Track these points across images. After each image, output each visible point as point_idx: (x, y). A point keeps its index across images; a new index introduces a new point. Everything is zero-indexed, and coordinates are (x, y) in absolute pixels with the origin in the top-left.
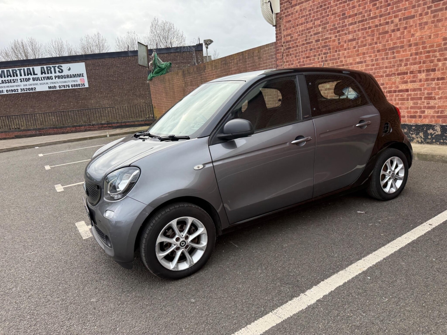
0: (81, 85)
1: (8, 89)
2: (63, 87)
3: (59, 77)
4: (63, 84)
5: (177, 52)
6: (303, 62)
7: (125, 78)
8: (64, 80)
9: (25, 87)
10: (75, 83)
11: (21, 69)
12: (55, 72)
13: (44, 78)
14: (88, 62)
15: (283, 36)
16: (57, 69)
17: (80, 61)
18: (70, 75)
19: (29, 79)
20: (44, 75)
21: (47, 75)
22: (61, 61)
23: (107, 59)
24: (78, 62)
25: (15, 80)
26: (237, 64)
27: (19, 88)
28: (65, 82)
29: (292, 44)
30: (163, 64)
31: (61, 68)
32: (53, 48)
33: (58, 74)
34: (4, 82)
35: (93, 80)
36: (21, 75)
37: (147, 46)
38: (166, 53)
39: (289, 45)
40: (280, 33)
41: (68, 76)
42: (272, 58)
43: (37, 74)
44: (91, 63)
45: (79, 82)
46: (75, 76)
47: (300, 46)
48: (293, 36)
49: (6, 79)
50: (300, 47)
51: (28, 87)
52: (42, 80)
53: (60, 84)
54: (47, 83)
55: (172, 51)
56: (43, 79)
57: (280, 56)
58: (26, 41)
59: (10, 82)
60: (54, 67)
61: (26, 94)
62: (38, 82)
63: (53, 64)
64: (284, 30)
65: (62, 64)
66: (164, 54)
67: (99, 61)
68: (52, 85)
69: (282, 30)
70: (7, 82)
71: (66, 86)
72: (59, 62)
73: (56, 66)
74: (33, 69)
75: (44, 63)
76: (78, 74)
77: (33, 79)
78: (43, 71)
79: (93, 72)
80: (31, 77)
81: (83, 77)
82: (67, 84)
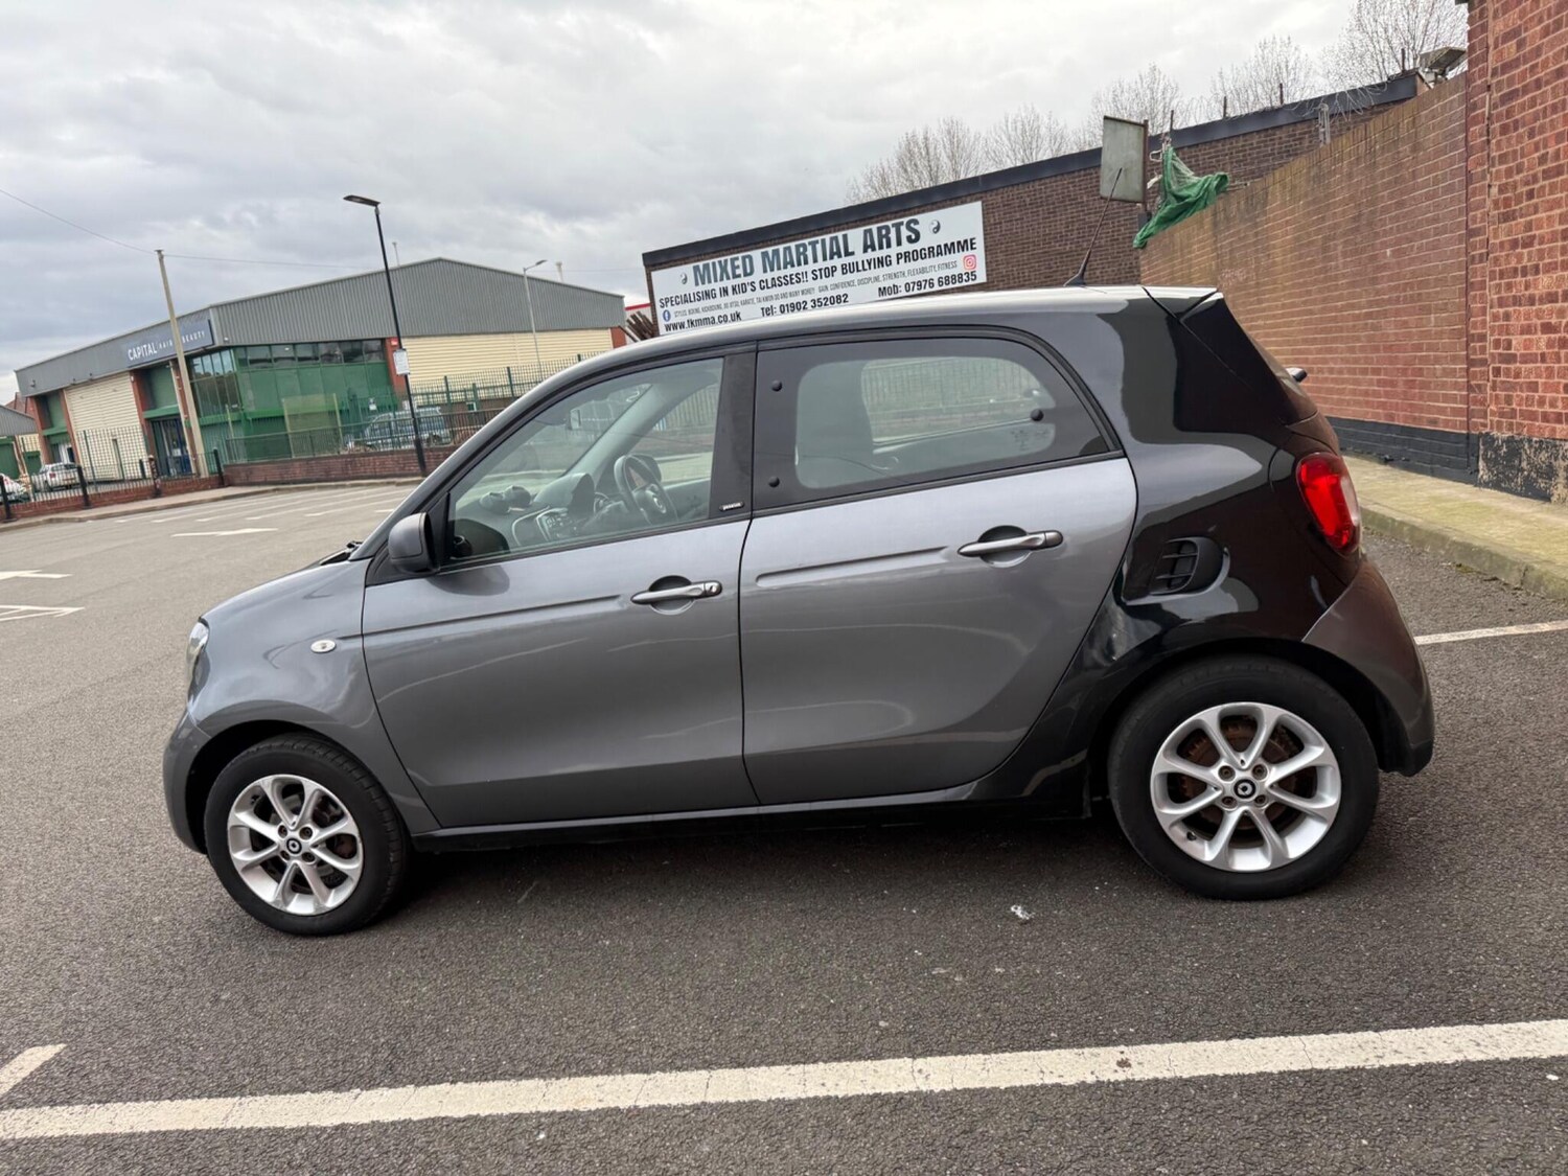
0: (965, 277)
1: (785, 301)
2: (916, 287)
3: (907, 256)
4: (917, 278)
5: (1304, 121)
6: (1557, 156)
8: (920, 263)
9: (822, 295)
10: (949, 272)
11: (817, 242)
12: (899, 243)
13: (869, 264)
14: (989, 197)
15: (1491, 41)
16: (905, 233)
17: (968, 199)
18: (939, 246)
19: (834, 269)
20: (871, 255)
21: (879, 254)
22: (917, 204)
23: (1047, 181)
24: (963, 203)
25: (800, 276)
26: (1350, 176)
28: (923, 271)
29: (1523, 76)
30: (1194, 185)
31: (916, 227)
32: (1007, 142)
33: (906, 247)
34: (777, 282)
35: (1001, 257)
36: (815, 261)
37: (1145, 126)
38: (1258, 132)
39: (1511, 81)
40: (1484, 28)
41: (931, 252)
42: (1455, 147)
43: (853, 253)
44: (1000, 200)
45: (960, 269)
46: (950, 248)
47: (1547, 83)
48: (1525, 39)
49: (782, 273)
50: (1549, 87)
51: (828, 294)
52: (864, 270)
53: (910, 279)
54: (877, 279)
55: (1282, 120)
56: (866, 266)
57: (1481, 136)
59: (789, 280)
60: (898, 226)
62: (856, 276)
63: (895, 218)
64: (1495, 17)
65: (919, 213)
66: (1247, 137)
67: (1023, 192)
68: (888, 283)
69: (1491, 14)
70: (783, 281)
71: (923, 284)
72: (910, 209)
73: (902, 223)
74: (845, 237)
75: (872, 218)
76: (959, 243)
77: (844, 267)
78: (869, 243)
79: (1004, 229)
80: (837, 262)
81: (972, 248)
82: (927, 276)
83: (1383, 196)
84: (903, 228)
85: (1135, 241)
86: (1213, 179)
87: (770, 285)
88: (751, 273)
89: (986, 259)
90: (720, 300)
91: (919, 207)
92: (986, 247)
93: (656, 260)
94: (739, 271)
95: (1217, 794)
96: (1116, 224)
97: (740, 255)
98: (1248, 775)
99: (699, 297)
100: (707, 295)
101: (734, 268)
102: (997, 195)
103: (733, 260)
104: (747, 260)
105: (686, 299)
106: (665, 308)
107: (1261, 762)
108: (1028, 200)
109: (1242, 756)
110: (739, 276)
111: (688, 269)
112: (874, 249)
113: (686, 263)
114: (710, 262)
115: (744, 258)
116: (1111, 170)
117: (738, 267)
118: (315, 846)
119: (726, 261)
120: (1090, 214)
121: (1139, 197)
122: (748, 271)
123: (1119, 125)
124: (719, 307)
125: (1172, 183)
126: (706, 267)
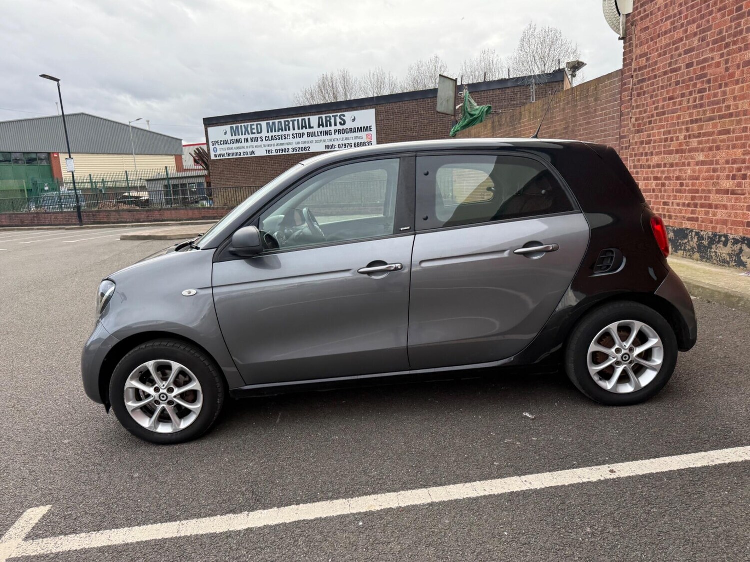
0: (367, 144)
1: (278, 148)
2: (344, 146)
3: (339, 131)
4: (344, 142)
5: (518, 86)
6: (663, 107)
7: (430, 133)
8: (346, 135)
9: (298, 146)
10: (360, 141)
11: (295, 120)
12: (336, 125)
13: (321, 133)
14: (379, 107)
15: (634, 57)
16: (339, 120)
17: (369, 107)
18: (355, 128)
19: (303, 134)
20: (321, 129)
21: (325, 129)
22: (345, 107)
23: (406, 102)
24: (367, 109)
25: (287, 136)
26: (564, 109)
27: (290, 147)
28: (347, 139)
29: (649, 73)
30: (477, 110)
31: (344, 118)
33: (339, 127)
34: (274, 138)
35: (384, 135)
36: (294, 129)
37: (456, 81)
38: (499, 89)
39: (643, 75)
40: (631, 52)
41: (351, 130)
42: (616, 101)
43: (313, 128)
44: (384, 110)
45: (365, 140)
46: (360, 130)
47: (660, 77)
48: (650, 57)
49: (277, 134)
50: (661, 78)
51: (300, 146)
52: (318, 136)
53: (341, 143)
54: (325, 141)
55: (509, 85)
56: (320, 134)
57: (628, 97)
58: (337, 75)
59: (280, 138)
60: (335, 117)
61: (298, 155)
62: (314, 139)
63: (334, 113)
64: (636, 47)
65: (346, 111)
66: (495, 91)
67: (395, 107)
68: (330, 144)
69: (634, 46)
70: (278, 138)
71: (347, 145)
72: (341, 109)
73: (337, 116)
74: (309, 119)
75: (323, 111)
76: (364, 127)
77: (308, 134)
78: (321, 123)
79: (385, 123)
80: (305, 131)
81: (370, 131)
82: (349, 142)
83: (580, 119)
84: (338, 118)
85: (451, 133)
86: (485, 108)
87: (271, 139)
88: (261, 132)
89: (377, 136)
90: (244, 144)
91: (346, 109)
92: (377, 131)
93: (210, 122)
94: (255, 131)
95: (614, 360)
96: (436, 125)
97: (255, 123)
98: (627, 351)
99: (233, 142)
100: (238, 141)
101: (252, 129)
102: (382, 107)
103: (251, 125)
104: (259, 126)
105: (226, 142)
106: (215, 146)
107: (632, 346)
108: (397, 110)
109: (625, 343)
110: (255, 133)
111: (227, 128)
112: (323, 127)
113: (226, 125)
114: (239, 125)
115: (257, 125)
116: (442, 99)
117: (254, 129)
118: (175, 397)
119: (248, 125)
120: (424, 119)
121: (453, 113)
122: (260, 131)
123: (445, 79)
124: (244, 148)
125: (468, 108)
126: (237, 127)
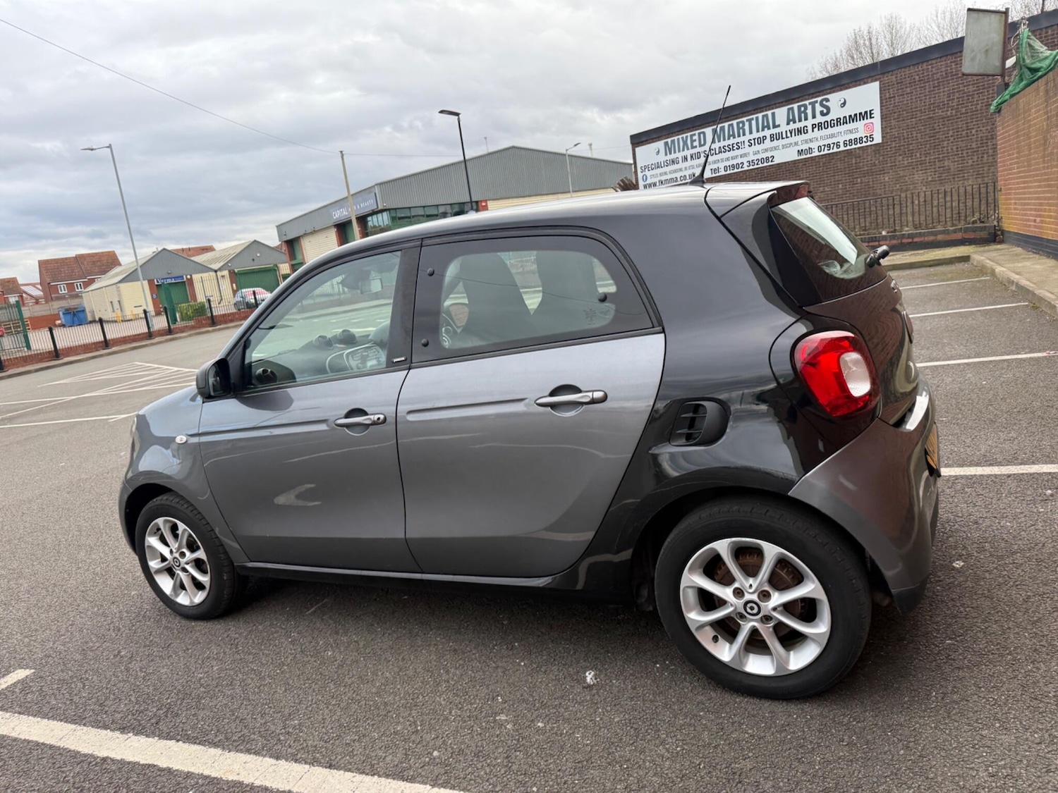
0: (864, 139)
1: (728, 164)
3: (819, 126)
4: (826, 142)
7: (979, 107)
8: (830, 131)
9: (755, 157)
10: (852, 137)
11: (753, 119)
12: (814, 117)
13: (791, 133)
14: (885, 78)
16: (819, 108)
17: (870, 80)
18: (845, 117)
19: (764, 138)
20: (792, 126)
21: (798, 125)
22: (829, 87)
23: (934, 62)
24: (865, 83)
25: (740, 145)
27: (745, 160)
28: (832, 136)
31: (827, 104)
33: (820, 119)
34: (723, 150)
35: (893, 123)
36: (751, 132)
37: (1006, 13)
41: (839, 122)
43: (779, 126)
44: (894, 79)
45: (861, 134)
46: (853, 118)
49: (726, 143)
51: (759, 156)
52: (787, 137)
53: (821, 143)
54: (796, 144)
56: (789, 135)
59: (731, 148)
60: (813, 104)
61: (756, 171)
62: (781, 142)
63: (812, 98)
65: (827, 94)
67: (914, 72)
68: (805, 147)
70: (727, 149)
71: (832, 146)
72: (823, 91)
73: (816, 102)
74: (773, 114)
75: (794, 99)
76: (860, 114)
77: (771, 137)
78: (791, 118)
79: (896, 101)
80: (767, 133)
81: (871, 118)
82: (835, 140)
84: (817, 105)
85: (993, 108)
87: (717, 152)
88: (705, 144)
89: (882, 125)
90: (682, 165)
91: (830, 89)
92: (882, 116)
93: (639, 140)
94: (696, 143)
95: (732, 608)
96: (991, 92)
97: (697, 132)
98: (755, 597)
99: (667, 164)
100: (673, 162)
101: (692, 141)
102: (892, 75)
103: (692, 136)
104: (702, 135)
105: (658, 166)
106: (644, 173)
107: (767, 588)
108: (917, 78)
109: (751, 581)
110: (696, 147)
111: (660, 145)
112: (795, 122)
113: (659, 140)
114: (676, 138)
115: (699, 134)
116: (973, 51)
117: (695, 140)
118: (187, 563)
119: (687, 137)
120: (969, 85)
121: (998, 71)
122: (702, 143)
123: (981, 15)
124: (681, 170)
126: (673, 142)
